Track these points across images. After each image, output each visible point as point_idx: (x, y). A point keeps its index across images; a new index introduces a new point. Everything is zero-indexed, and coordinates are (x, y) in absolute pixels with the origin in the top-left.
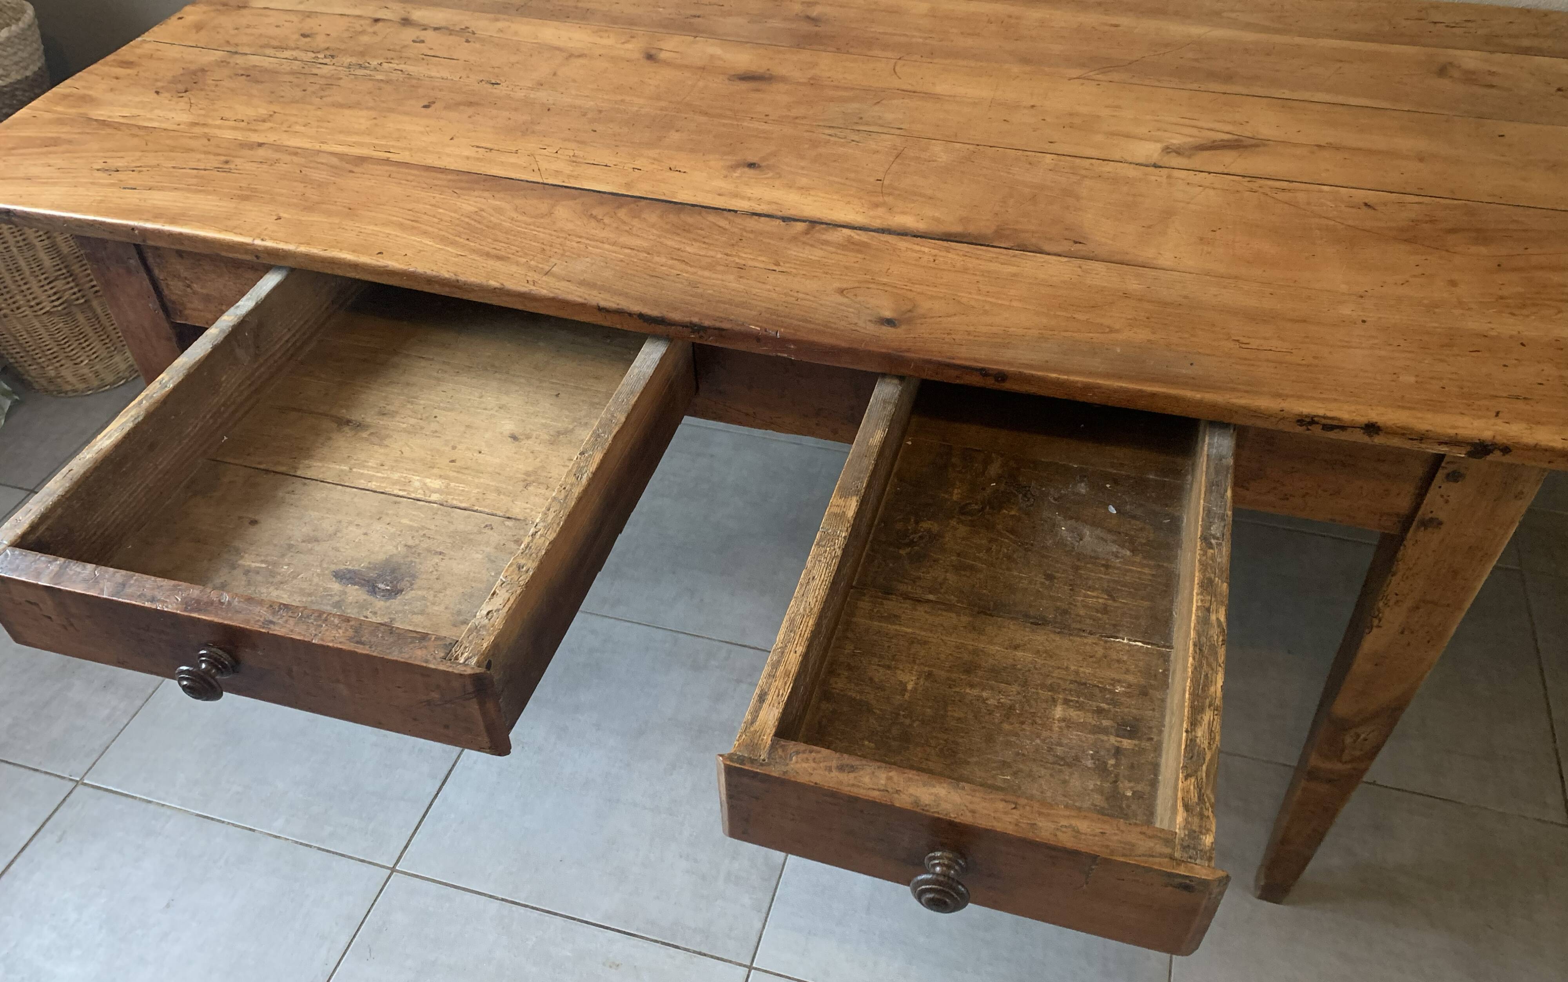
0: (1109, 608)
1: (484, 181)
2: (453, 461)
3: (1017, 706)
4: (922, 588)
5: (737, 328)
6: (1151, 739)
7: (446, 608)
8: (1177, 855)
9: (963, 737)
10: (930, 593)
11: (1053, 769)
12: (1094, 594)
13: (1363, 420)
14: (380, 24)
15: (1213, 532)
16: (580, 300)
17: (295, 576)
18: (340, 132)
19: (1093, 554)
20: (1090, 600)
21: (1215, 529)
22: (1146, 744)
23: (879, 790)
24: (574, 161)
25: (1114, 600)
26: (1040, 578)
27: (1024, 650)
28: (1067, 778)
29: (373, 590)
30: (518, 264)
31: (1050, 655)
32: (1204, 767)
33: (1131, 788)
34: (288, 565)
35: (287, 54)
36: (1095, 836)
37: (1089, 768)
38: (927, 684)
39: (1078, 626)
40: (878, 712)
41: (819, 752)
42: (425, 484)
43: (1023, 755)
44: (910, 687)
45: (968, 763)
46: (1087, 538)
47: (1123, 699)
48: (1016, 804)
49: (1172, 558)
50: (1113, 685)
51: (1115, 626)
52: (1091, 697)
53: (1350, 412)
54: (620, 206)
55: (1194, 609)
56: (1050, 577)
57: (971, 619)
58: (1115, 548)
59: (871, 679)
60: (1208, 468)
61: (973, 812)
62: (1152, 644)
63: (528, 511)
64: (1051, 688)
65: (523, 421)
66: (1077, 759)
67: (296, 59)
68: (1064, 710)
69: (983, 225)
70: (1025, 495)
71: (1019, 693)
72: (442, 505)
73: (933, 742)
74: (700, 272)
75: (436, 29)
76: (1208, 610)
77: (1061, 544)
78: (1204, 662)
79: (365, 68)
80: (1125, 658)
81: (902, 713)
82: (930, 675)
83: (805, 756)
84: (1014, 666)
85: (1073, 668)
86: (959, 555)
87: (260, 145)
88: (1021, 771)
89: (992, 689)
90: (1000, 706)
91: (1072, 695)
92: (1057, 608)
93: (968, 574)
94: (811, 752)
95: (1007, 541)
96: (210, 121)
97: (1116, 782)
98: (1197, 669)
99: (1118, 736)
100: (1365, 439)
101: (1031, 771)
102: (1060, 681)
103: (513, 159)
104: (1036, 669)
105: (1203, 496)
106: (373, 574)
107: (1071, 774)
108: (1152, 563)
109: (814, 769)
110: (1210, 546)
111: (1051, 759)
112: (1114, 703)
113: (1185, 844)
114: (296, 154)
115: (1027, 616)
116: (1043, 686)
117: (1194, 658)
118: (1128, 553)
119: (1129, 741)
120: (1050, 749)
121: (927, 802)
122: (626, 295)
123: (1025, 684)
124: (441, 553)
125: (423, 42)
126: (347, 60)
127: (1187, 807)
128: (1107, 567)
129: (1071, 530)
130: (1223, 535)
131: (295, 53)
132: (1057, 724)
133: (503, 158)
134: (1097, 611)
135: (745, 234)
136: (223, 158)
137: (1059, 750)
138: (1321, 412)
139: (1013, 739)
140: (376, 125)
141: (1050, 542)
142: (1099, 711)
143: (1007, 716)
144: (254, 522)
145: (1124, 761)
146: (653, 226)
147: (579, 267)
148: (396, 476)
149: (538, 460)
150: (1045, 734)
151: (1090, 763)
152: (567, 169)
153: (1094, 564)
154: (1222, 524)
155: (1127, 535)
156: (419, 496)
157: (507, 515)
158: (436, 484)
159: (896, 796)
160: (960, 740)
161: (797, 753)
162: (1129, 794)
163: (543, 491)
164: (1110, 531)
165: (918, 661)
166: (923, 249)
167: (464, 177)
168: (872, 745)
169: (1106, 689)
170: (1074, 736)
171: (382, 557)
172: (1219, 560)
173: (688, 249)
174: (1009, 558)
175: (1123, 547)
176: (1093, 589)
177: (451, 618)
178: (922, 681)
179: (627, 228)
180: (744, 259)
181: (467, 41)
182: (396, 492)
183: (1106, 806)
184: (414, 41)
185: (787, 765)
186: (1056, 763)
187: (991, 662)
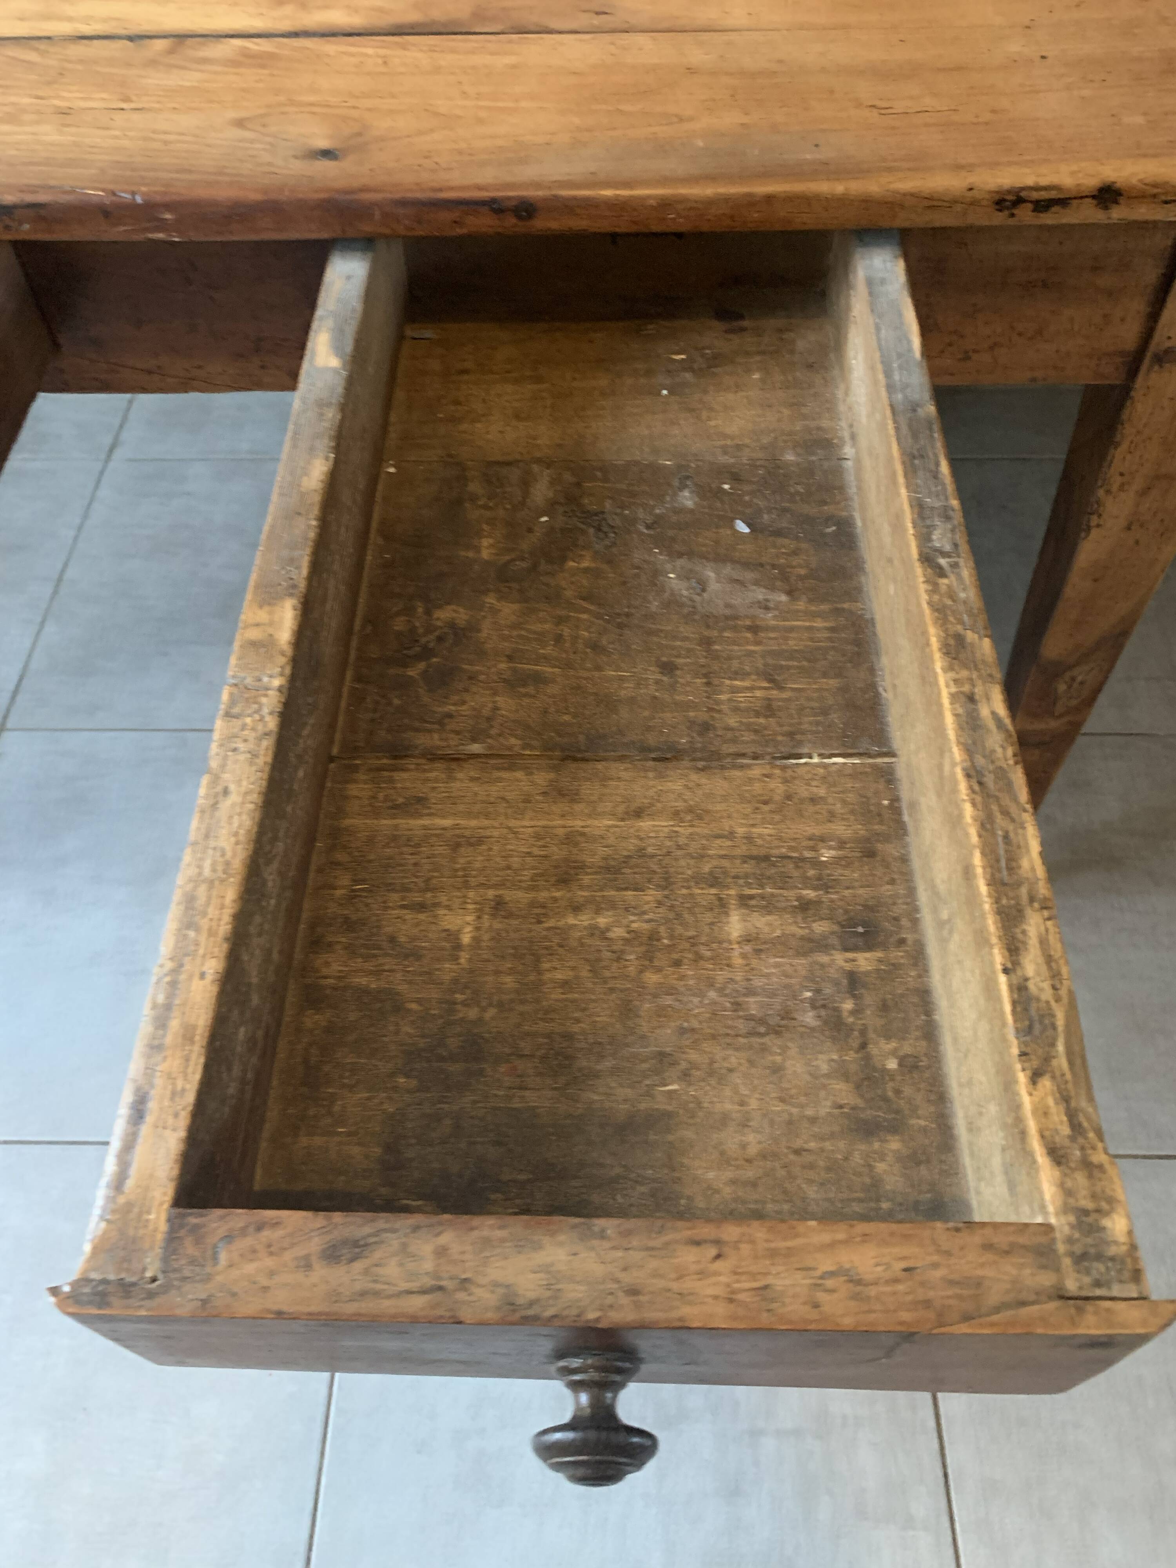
0: (775, 704)
3: (662, 929)
4: (458, 733)
6: (902, 942)
8: (1071, 1285)
9: (578, 1021)
10: (474, 740)
11: (751, 1047)
12: (747, 684)
15: (937, 545)
19: (728, 612)
20: (740, 697)
21: (940, 538)
22: (897, 955)
23: (423, 1292)
25: (781, 688)
26: (653, 674)
27: (652, 816)
28: (778, 1059)
31: (697, 813)
32: (1061, 1047)
33: (894, 1053)
36: (896, 1281)
37: (813, 1029)
38: (497, 925)
39: (732, 749)
40: (414, 1006)
41: (276, 1224)
43: (693, 1030)
44: (466, 939)
45: (596, 1075)
46: (714, 586)
47: (838, 872)
48: (717, 1242)
49: (855, 593)
50: (813, 849)
51: (791, 735)
52: (784, 881)
55: (946, 701)
56: (668, 668)
57: (552, 776)
58: (760, 594)
59: (392, 939)
60: (897, 429)
61: (633, 1292)
62: (859, 755)
64: (714, 881)
66: (787, 1015)
68: (743, 920)
70: (599, 529)
71: (660, 904)
76: (971, 698)
77: (672, 603)
78: (995, 808)
80: (822, 792)
81: (459, 997)
82: (499, 904)
83: (248, 1241)
84: (641, 852)
85: (741, 831)
86: (510, 658)
88: (694, 1066)
89: (612, 905)
90: (634, 937)
91: (749, 885)
92: (692, 723)
93: (531, 690)
94: (260, 1228)
95: (585, 616)
97: (863, 1046)
98: (986, 825)
99: (846, 950)
101: (712, 1062)
102: (725, 863)
104: (679, 847)
105: (901, 480)
107: (784, 1049)
108: (825, 607)
109: (272, 1273)
110: (941, 572)
111: (742, 1026)
112: (824, 884)
113: (1078, 1249)
115: (645, 749)
116: (698, 879)
117: (974, 804)
118: (784, 598)
119: (868, 955)
120: (737, 1006)
121: (531, 1295)
123: (667, 883)
127: (1056, 1155)
128: (754, 629)
129: (685, 576)
130: (956, 545)
132: (737, 951)
134: (758, 714)
137: (754, 1006)
139: (668, 1001)
141: (654, 606)
142: (805, 907)
143: (648, 957)
145: (869, 999)
150: (721, 976)
151: (809, 1018)
153: (735, 628)
154: (949, 526)
155: (774, 566)
159: (461, 1296)
160: (576, 1028)
161: (229, 1238)
162: (892, 1064)
164: (746, 565)
165: (473, 881)
168: (414, 1083)
169: (803, 859)
170: (772, 970)
172: (963, 595)
174: (595, 647)
175: (773, 589)
176: (742, 675)
178: (486, 920)
183: (860, 1102)
185: (208, 1278)
186: (752, 1034)
187: (602, 851)
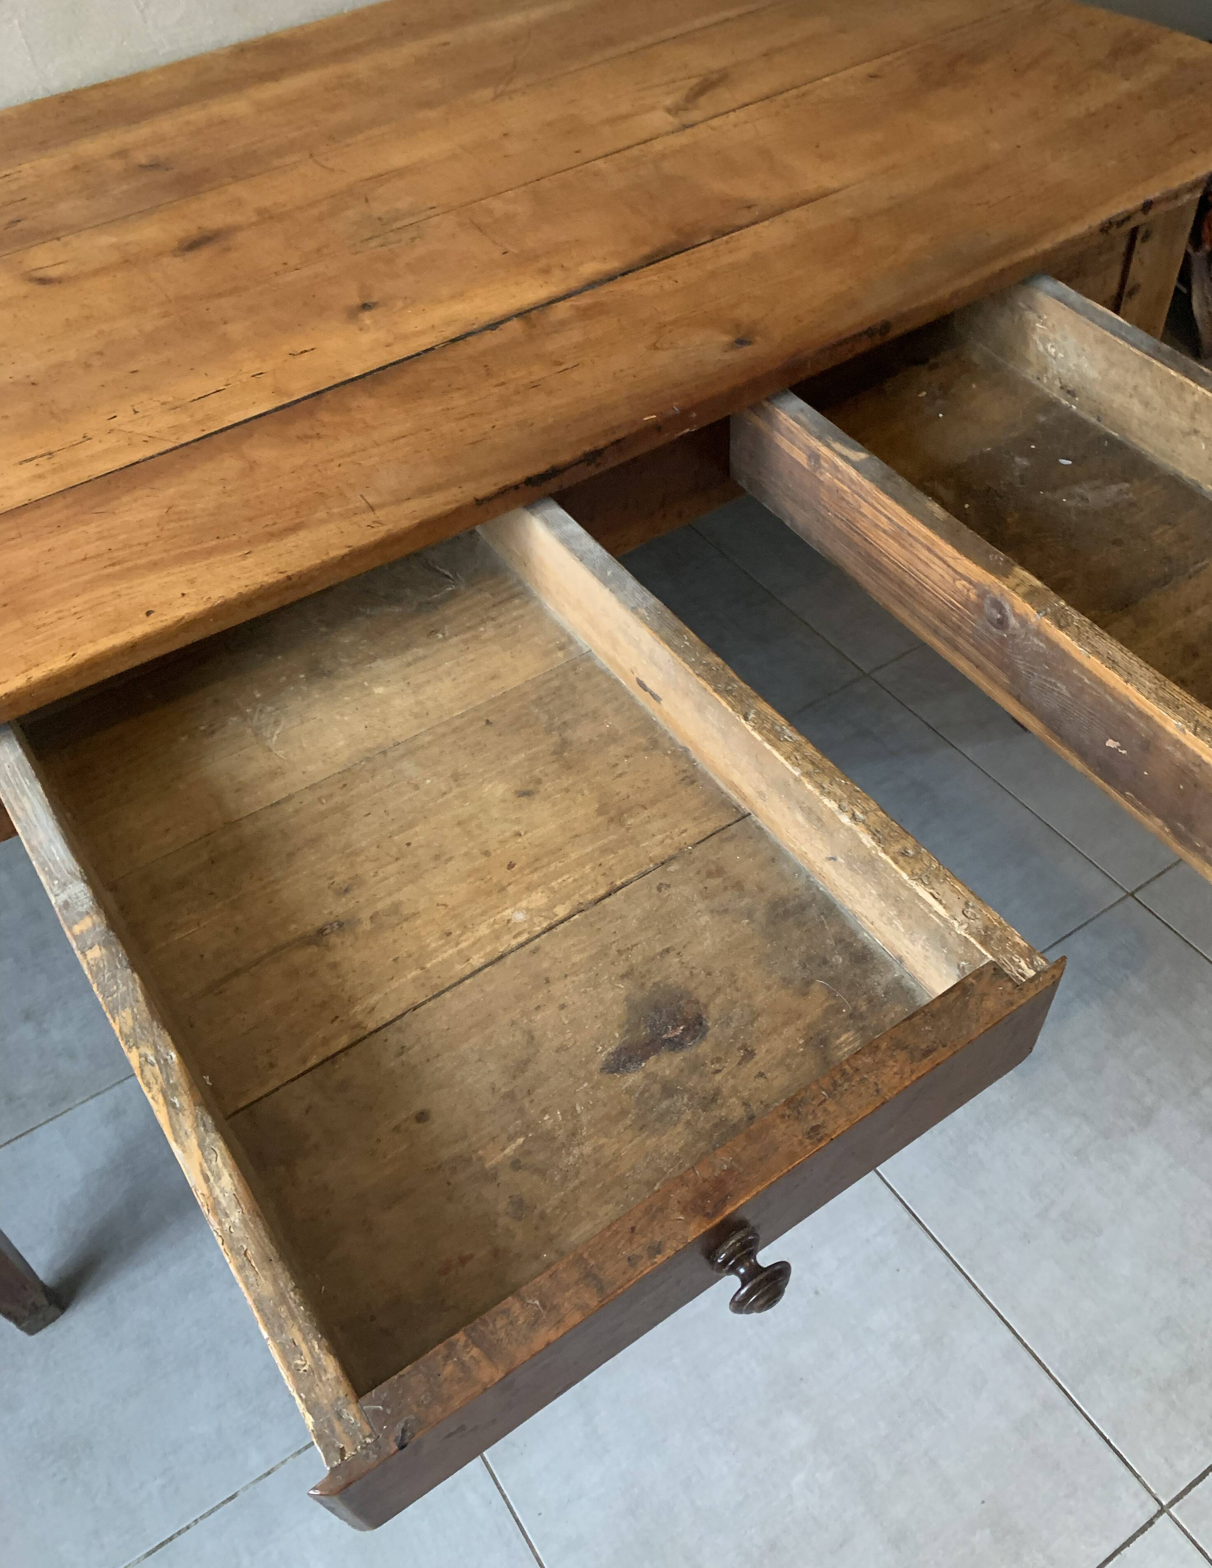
2: (511, 866)
7: (768, 988)
17: (570, 1113)
25: (1176, 525)
26: (1113, 549)
29: (676, 1045)
34: (544, 1112)
42: (528, 910)
46: (1089, 496)
56: (1118, 543)
58: (1113, 488)
63: (669, 841)
65: (503, 771)
72: (582, 911)
106: (644, 1032)
108: (1148, 480)
115: (1153, 583)
118: (1126, 485)
124: (667, 951)
128: (1132, 505)
129: (1070, 497)
144: (422, 1117)
148: (483, 930)
149: (586, 792)
153: (1124, 509)
155: (1103, 473)
156: (545, 925)
157: (659, 861)
158: (539, 899)
163: (646, 813)
164: (1090, 478)
171: (619, 1010)
175: (1115, 483)
176: (1153, 528)
177: (791, 991)
182: (514, 943)
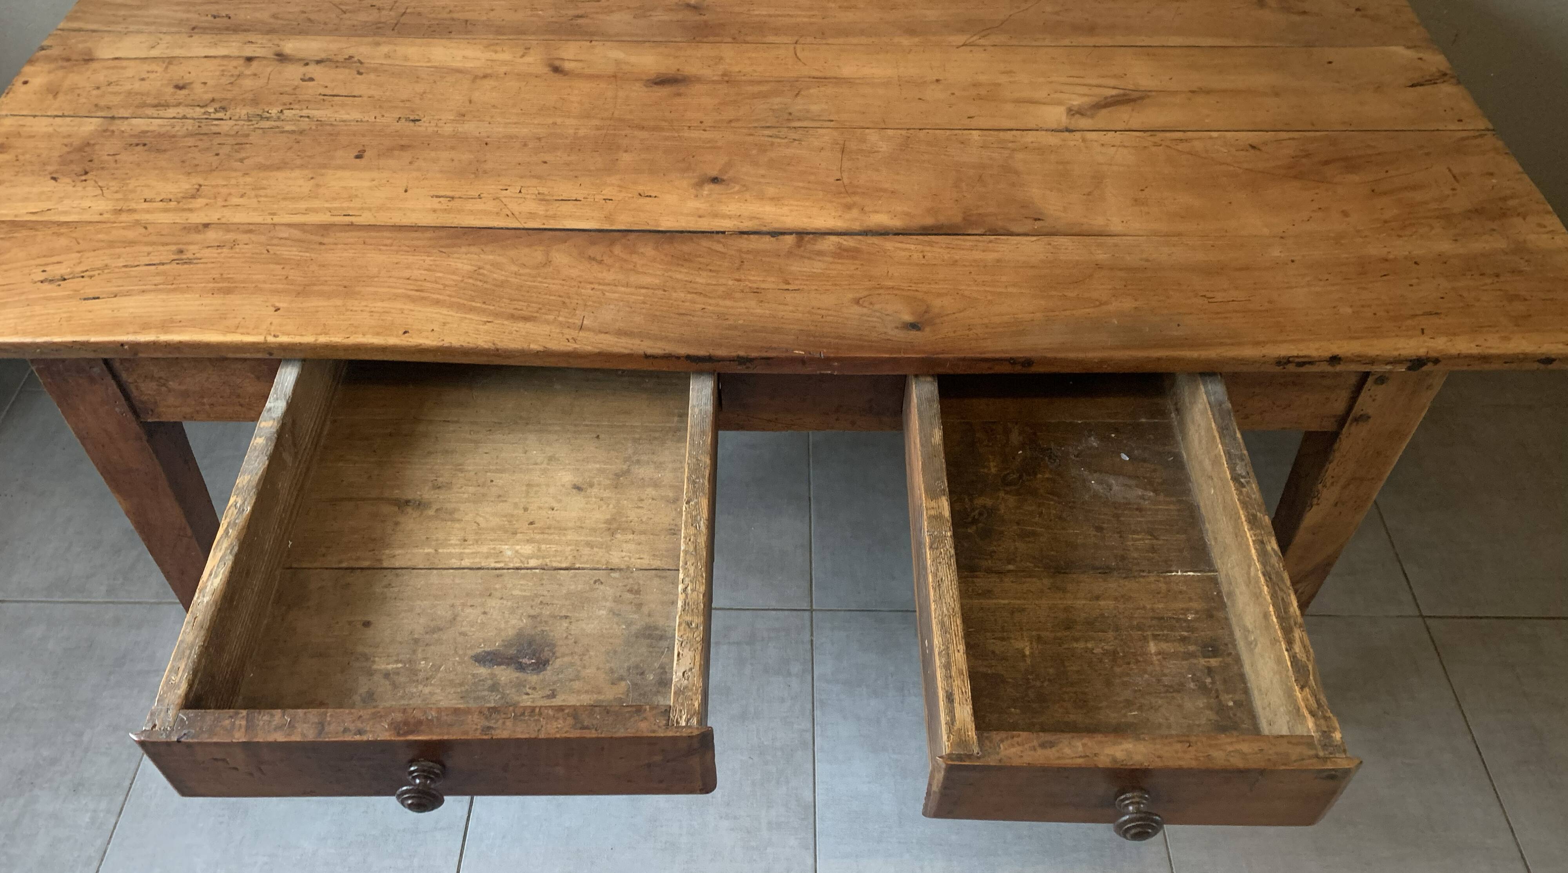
0: (1156, 547)
1: (465, 233)
2: (531, 523)
3: (1119, 649)
4: (1000, 560)
5: (784, 355)
6: (1230, 654)
7: (598, 669)
8: (1321, 754)
9: (1087, 687)
10: (1009, 563)
11: (1167, 697)
12: (1140, 537)
13: (1328, 354)
14: (255, 64)
15: (1239, 472)
16: (626, 351)
17: (436, 668)
18: (285, 199)
19: (1124, 501)
20: (1138, 543)
21: (1240, 469)
22: (1229, 660)
23: (1080, 757)
24: (542, 199)
25: (1157, 539)
26: (1093, 532)
27: (1104, 599)
28: (1181, 702)
29: (521, 668)
30: (548, 322)
31: (1126, 598)
33: (1232, 699)
34: (424, 659)
35: (172, 112)
36: (1257, 753)
37: (1194, 690)
38: (1040, 647)
39: (1138, 568)
40: (1011, 681)
41: (1019, 736)
42: (517, 552)
43: (1140, 691)
44: (1027, 653)
45: (1100, 708)
46: (1115, 488)
47: (1197, 625)
48: (1188, 742)
49: (1187, 492)
50: (1184, 614)
51: (1166, 562)
52: (1172, 629)
53: (1317, 349)
54: (612, 243)
55: (1251, 544)
56: (1099, 529)
57: (1051, 581)
58: (1140, 492)
60: (1213, 415)
61: (1159, 756)
62: (1200, 571)
63: (627, 559)
64: (1139, 628)
65: (578, 470)
66: (1182, 684)
67: (185, 117)
68: (1156, 645)
69: (952, 214)
70: (1050, 457)
71: (1116, 638)
72: (544, 569)
73: (1066, 697)
74: (721, 302)
75: (318, 62)
76: (1262, 542)
77: (1096, 497)
78: (1277, 588)
79: (268, 119)
80: (1184, 588)
81: (1031, 677)
82: (1039, 638)
83: (1009, 742)
84: (1102, 615)
85: (1148, 607)
86: (1018, 524)
87: (206, 226)
88: (1144, 705)
89: (1093, 639)
90: (1106, 653)
91: (1156, 630)
92: (1116, 556)
93: (1032, 539)
94: (1013, 737)
95: (1052, 503)
96: (133, 205)
97: (1217, 697)
99: (1204, 657)
100: (1329, 369)
101: (1151, 703)
102: (1142, 620)
103: (479, 206)
104: (1120, 613)
105: (1218, 440)
106: (512, 651)
107: (1182, 699)
108: (1174, 499)
109: (1022, 752)
110: (1242, 485)
111: (1163, 689)
112: (1191, 629)
113: (1323, 743)
114: (250, 231)
115: (1095, 568)
116: (1132, 628)
118: (1152, 494)
119: (1215, 659)
120: (1159, 681)
122: (666, 339)
123: (1117, 629)
124: (566, 617)
125: (311, 79)
126: (243, 112)
127: (1312, 713)
128: (1139, 509)
129: (1100, 482)
130: (1248, 472)
131: (181, 111)
132: (1155, 658)
133: (469, 205)
134: (1148, 551)
135: (744, 256)
136: (174, 248)
137: (1166, 680)
138: (1295, 353)
139: (1127, 679)
140: (318, 186)
141: (1087, 497)
142: (1183, 639)
143: (1115, 661)
144: (367, 624)
145: (1217, 677)
146: (654, 260)
147: (607, 315)
148: (484, 549)
149: (611, 506)
150: (1150, 668)
151: (1192, 685)
152: (541, 210)
153: (1130, 509)
154: (1244, 463)
155: (1144, 478)
156: (517, 565)
157: (610, 567)
158: (527, 549)
159: (1095, 758)
160: (1087, 690)
161: (1002, 741)
162: (1231, 704)
163: (631, 536)
164: (1130, 477)
165: (1024, 628)
166: (908, 246)
167: (443, 233)
169: (1180, 619)
170: (1172, 666)
171: (511, 632)
172: (1253, 496)
173: (698, 280)
174: (1060, 518)
175: (1146, 489)
176: (1138, 533)
177: (608, 678)
178: (1035, 645)
179: (631, 266)
180: (754, 282)
181: (360, 73)
182: (493, 565)
183: (1219, 719)
184: (303, 80)
185: (998, 753)
186: (1167, 691)
187: (1083, 615)
